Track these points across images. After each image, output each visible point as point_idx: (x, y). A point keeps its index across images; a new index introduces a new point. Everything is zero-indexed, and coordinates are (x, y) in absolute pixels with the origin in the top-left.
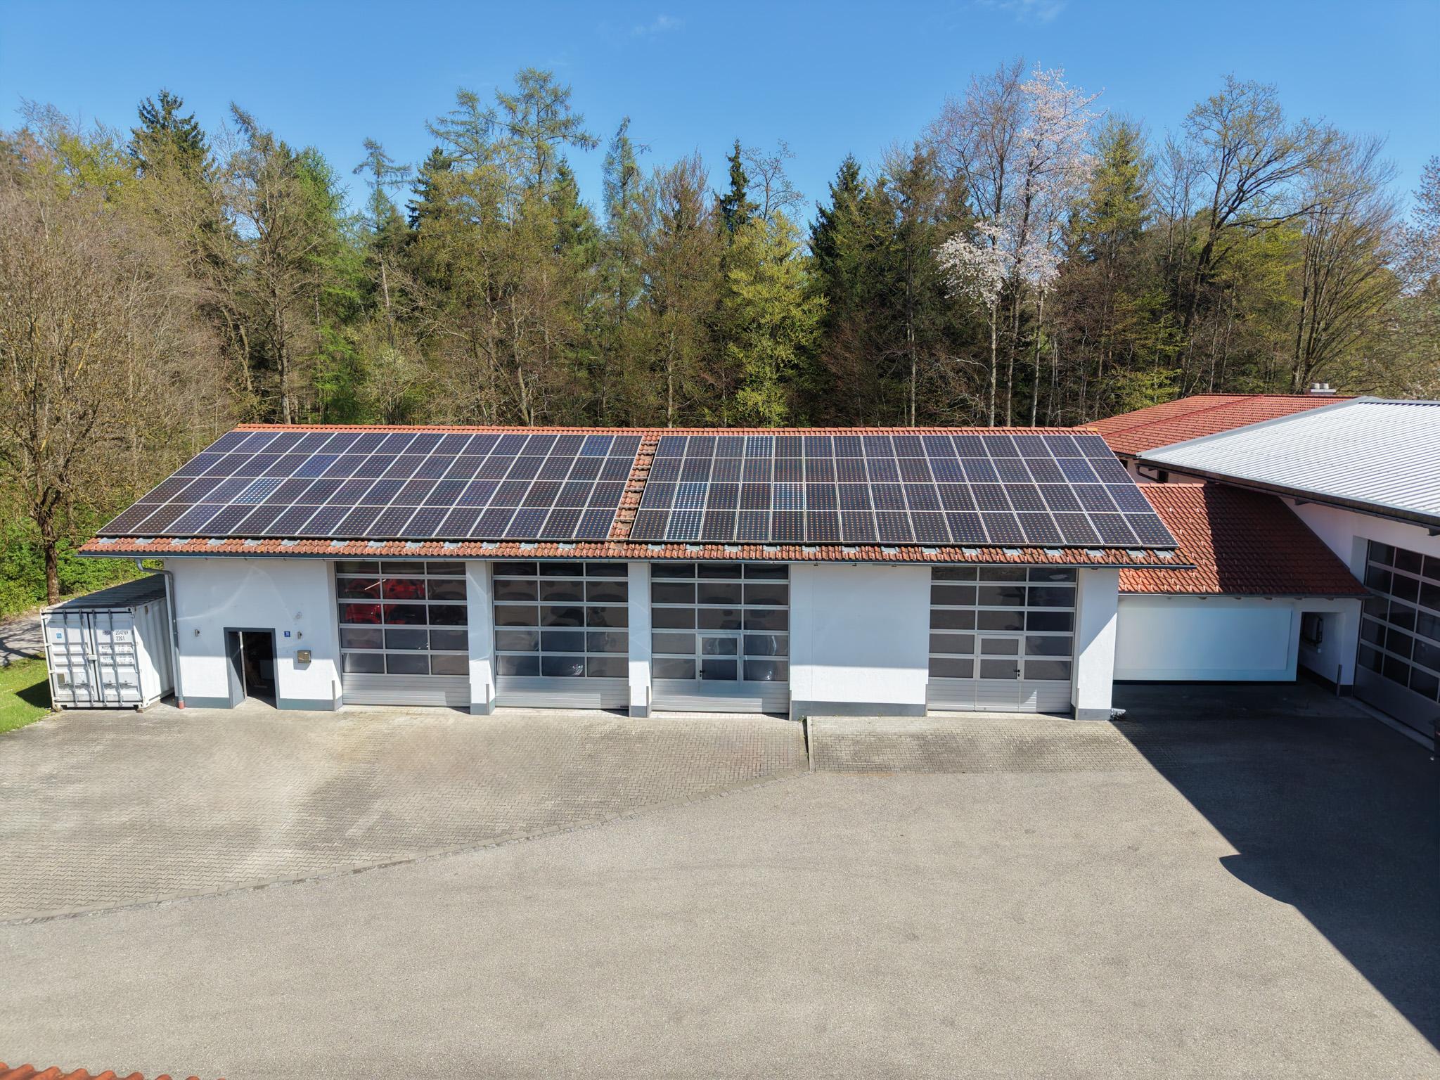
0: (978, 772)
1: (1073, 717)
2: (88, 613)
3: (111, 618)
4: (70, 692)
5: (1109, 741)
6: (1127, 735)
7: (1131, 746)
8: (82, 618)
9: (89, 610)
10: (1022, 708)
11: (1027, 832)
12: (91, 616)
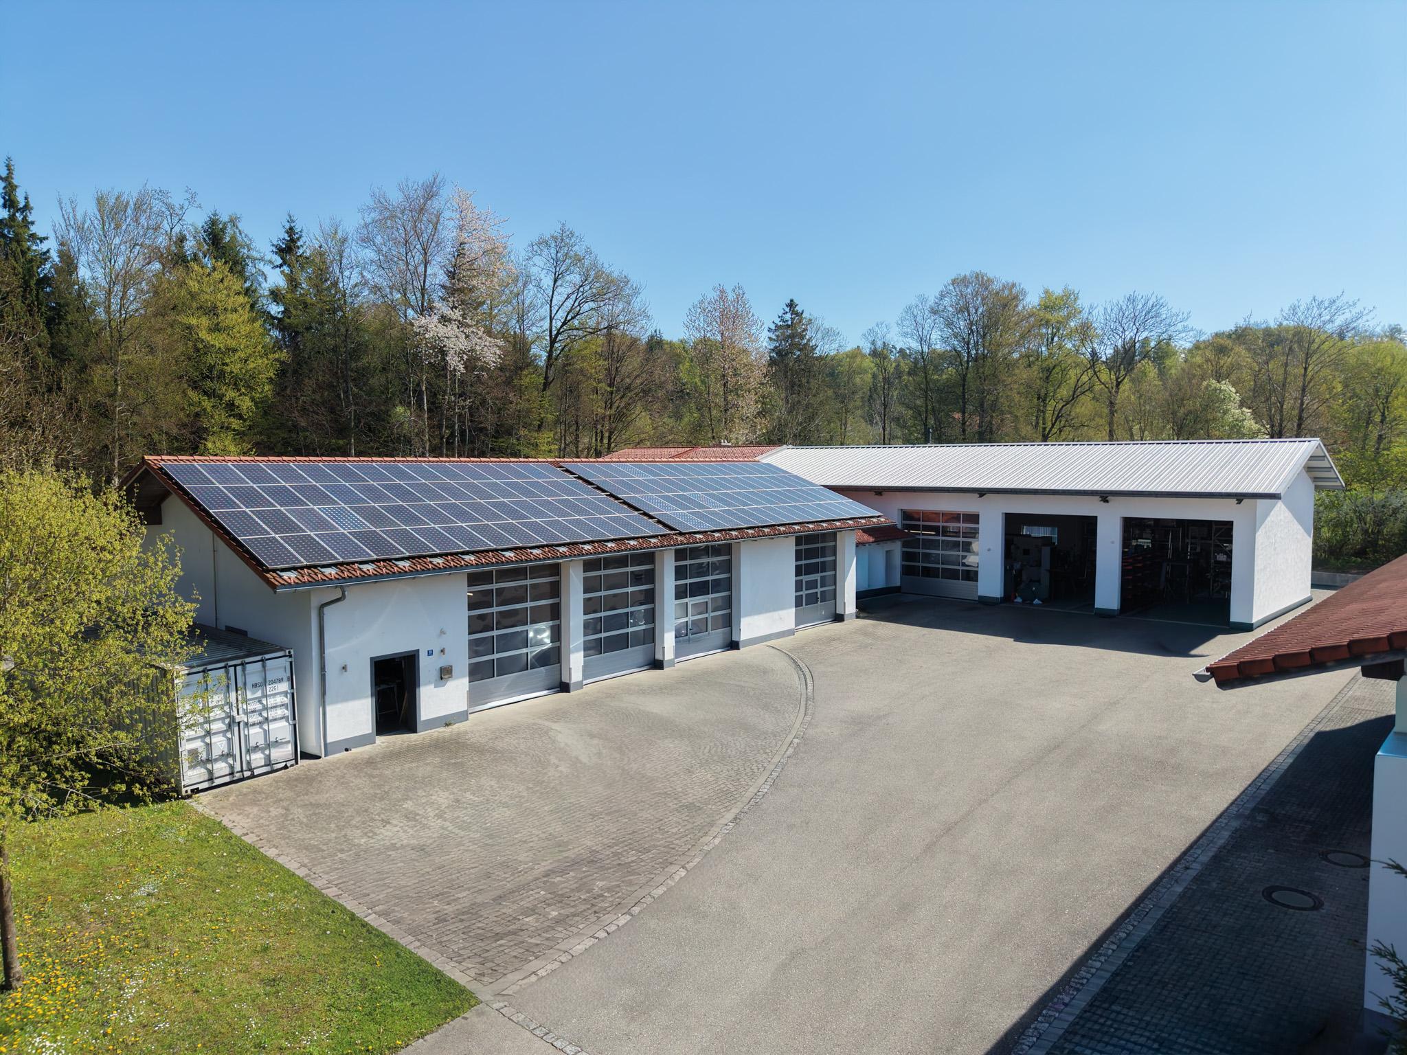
0: (873, 645)
1: (843, 620)
2: (235, 666)
3: (264, 666)
4: (203, 770)
6: (877, 621)
8: (227, 672)
9: (239, 662)
12: (239, 668)
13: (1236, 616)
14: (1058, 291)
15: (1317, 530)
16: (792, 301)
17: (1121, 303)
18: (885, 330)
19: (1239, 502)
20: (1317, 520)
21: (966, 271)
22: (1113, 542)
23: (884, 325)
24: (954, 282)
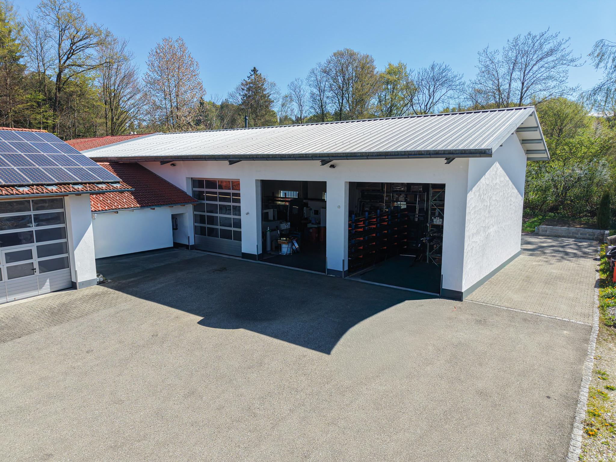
0: (30, 333)
1: (76, 288)
5: (104, 294)
6: (112, 288)
7: (117, 292)
10: (41, 292)
11: (87, 352)
13: (446, 285)
14: (395, 64)
15: (526, 193)
16: (255, 68)
17: (428, 70)
18: (300, 83)
19: (449, 161)
20: (527, 186)
21: (341, 49)
22: (339, 207)
23: (300, 80)
24: (335, 55)
